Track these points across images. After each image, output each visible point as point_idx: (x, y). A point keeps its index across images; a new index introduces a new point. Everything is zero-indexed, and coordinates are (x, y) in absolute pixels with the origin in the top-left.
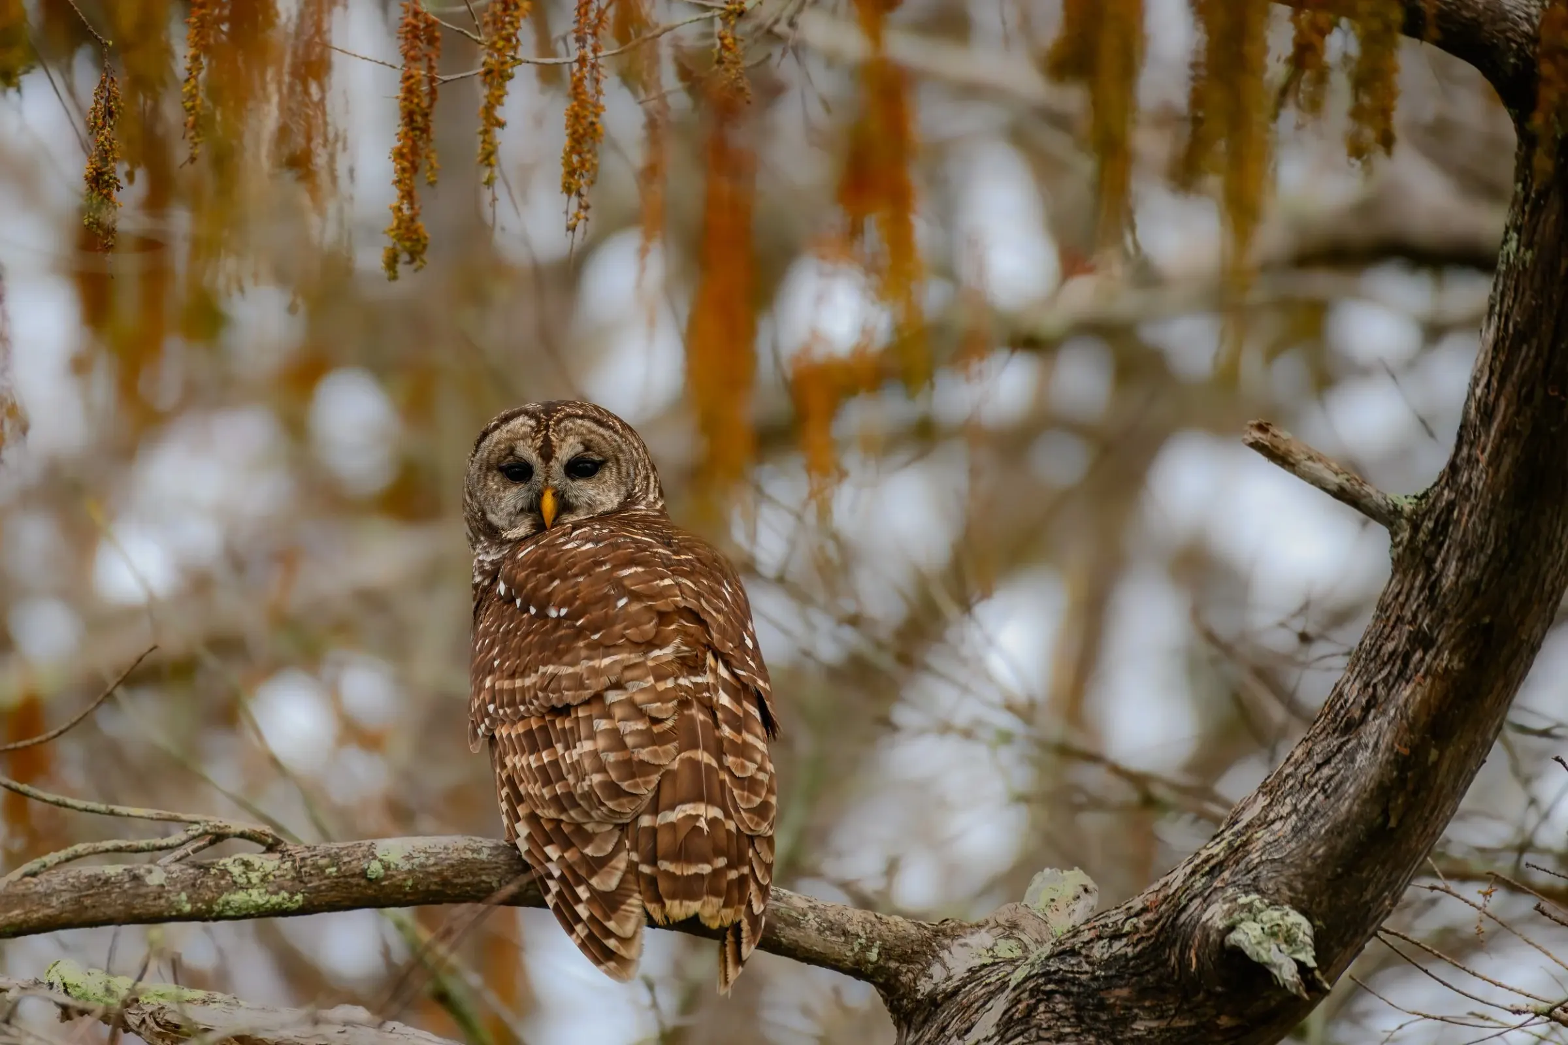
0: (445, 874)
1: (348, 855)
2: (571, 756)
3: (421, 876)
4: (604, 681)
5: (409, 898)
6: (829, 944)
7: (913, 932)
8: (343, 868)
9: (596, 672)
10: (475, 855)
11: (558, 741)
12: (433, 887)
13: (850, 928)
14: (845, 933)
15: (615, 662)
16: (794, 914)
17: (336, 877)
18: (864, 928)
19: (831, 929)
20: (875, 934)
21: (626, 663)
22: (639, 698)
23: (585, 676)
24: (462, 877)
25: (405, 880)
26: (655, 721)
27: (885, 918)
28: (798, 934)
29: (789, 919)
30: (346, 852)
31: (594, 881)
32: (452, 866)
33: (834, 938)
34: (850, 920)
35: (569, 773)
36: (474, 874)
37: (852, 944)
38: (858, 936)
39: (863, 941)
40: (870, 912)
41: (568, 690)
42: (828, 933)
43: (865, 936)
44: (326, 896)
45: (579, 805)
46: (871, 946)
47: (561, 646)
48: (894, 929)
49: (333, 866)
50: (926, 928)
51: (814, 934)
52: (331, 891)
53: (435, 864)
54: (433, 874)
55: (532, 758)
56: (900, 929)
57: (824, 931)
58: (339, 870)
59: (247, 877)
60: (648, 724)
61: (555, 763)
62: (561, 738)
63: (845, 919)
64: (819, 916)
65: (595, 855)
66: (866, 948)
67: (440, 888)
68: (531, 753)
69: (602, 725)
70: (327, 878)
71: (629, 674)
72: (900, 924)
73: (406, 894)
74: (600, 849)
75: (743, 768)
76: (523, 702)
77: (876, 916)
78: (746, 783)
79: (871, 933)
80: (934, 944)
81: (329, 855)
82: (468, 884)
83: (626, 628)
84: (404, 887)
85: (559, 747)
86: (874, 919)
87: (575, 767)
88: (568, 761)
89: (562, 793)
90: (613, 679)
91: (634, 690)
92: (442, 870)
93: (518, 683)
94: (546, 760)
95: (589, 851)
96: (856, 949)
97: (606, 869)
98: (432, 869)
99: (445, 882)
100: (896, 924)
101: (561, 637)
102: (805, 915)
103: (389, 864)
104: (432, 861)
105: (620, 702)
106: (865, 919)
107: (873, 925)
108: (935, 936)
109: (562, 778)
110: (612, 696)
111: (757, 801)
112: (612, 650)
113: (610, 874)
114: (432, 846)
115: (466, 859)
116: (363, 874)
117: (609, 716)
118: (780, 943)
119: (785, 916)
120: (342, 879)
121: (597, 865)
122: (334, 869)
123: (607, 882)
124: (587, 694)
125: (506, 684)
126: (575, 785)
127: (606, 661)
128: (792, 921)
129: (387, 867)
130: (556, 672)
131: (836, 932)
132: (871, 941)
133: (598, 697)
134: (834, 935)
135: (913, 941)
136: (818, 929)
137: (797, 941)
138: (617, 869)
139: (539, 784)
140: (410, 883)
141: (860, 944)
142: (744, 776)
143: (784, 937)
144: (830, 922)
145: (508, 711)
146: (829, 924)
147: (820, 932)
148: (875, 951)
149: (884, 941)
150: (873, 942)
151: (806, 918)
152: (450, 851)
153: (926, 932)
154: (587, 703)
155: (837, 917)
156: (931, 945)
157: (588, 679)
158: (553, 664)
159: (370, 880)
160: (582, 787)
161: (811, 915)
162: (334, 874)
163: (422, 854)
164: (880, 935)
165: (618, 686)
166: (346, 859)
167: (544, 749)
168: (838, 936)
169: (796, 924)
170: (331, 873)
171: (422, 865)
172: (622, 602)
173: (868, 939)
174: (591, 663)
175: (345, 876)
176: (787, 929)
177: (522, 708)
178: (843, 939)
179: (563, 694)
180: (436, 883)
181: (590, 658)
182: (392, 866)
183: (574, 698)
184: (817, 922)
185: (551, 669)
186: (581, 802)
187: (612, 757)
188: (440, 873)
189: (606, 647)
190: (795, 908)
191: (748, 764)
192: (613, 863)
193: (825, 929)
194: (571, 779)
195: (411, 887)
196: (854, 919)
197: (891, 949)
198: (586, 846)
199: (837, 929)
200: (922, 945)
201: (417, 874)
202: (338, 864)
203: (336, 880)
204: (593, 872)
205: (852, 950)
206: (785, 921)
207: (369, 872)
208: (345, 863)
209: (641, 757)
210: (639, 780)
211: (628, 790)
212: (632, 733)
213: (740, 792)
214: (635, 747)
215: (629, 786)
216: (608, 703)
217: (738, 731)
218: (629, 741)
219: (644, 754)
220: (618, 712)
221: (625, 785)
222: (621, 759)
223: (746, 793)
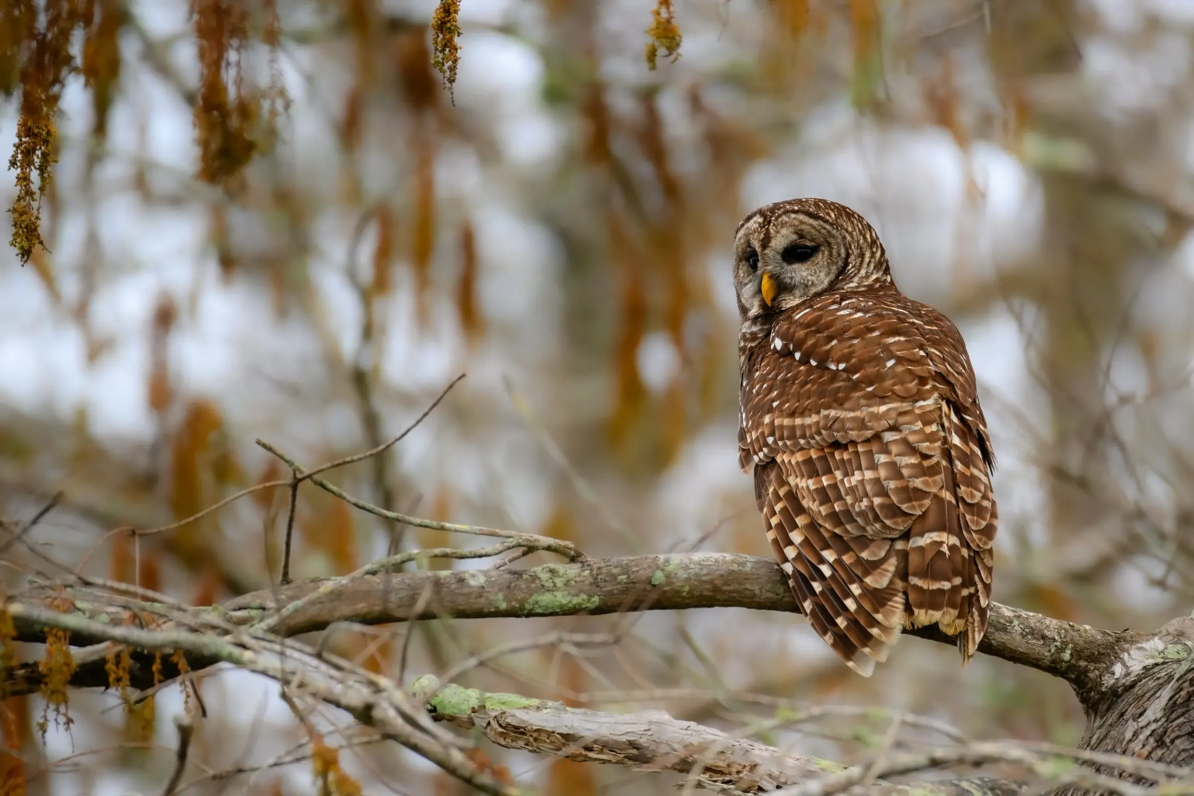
0: (716, 582)
1: (636, 566)
2: (850, 482)
3: (696, 583)
4: (884, 424)
5: (687, 601)
6: (1030, 646)
7: (1099, 637)
8: (632, 576)
9: (877, 417)
10: (741, 568)
11: (838, 468)
12: (706, 593)
13: (1047, 633)
14: (1044, 637)
15: (890, 409)
16: (1002, 621)
17: (626, 583)
18: (1059, 634)
19: (1032, 634)
20: (1068, 639)
21: (901, 410)
22: (912, 439)
23: (867, 419)
24: (730, 585)
25: (683, 586)
26: (926, 457)
27: (1077, 626)
28: (1005, 637)
29: (998, 625)
30: (634, 563)
31: (868, 580)
32: (722, 576)
33: (1034, 641)
34: (1048, 627)
35: (847, 494)
36: (740, 584)
37: (1049, 646)
38: (1054, 640)
39: (1058, 644)
40: (1065, 622)
41: (852, 430)
42: (1030, 637)
43: (1060, 640)
44: (618, 598)
45: (856, 521)
46: (1065, 648)
47: (840, 395)
48: (1084, 635)
49: (623, 574)
50: (1109, 635)
51: (1018, 638)
52: (623, 594)
53: (707, 574)
54: (706, 582)
55: (811, 482)
56: (1089, 635)
57: (1026, 635)
58: (629, 577)
59: (553, 582)
60: (919, 459)
61: (834, 486)
62: (841, 468)
63: (1044, 626)
64: (1022, 624)
65: (870, 559)
66: (1061, 650)
67: (712, 594)
68: (810, 477)
69: (882, 458)
70: (619, 583)
71: (902, 420)
72: (1089, 632)
73: (684, 598)
74: (875, 554)
75: (972, 496)
76: (804, 436)
77: (1070, 625)
78: (975, 509)
79: (1064, 637)
80: (1116, 648)
81: (621, 566)
82: (734, 591)
83: (894, 385)
84: (683, 592)
85: (838, 474)
86: (1068, 627)
87: (852, 490)
88: (847, 485)
89: (840, 511)
90: (891, 422)
91: (907, 432)
92: (714, 579)
93: (798, 421)
94: (825, 484)
95: (864, 555)
96: (1053, 651)
97: (879, 570)
98: (704, 578)
99: (716, 589)
100: (1086, 631)
101: (839, 388)
102: (1011, 622)
103: (670, 574)
104: (705, 571)
105: (894, 441)
106: (1060, 626)
107: (1066, 631)
108: (1117, 641)
109: (840, 498)
110: (889, 436)
111: (984, 523)
112: (887, 400)
113: (882, 575)
114: (706, 559)
115: (733, 571)
116: (649, 581)
117: (887, 452)
118: (991, 645)
119: (995, 623)
120: (631, 585)
121: (872, 567)
122: (625, 577)
123: (878, 581)
124: (869, 434)
125: (787, 422)
126: (853, 505)
127: (883, 408)
128: (1001, 626)
129: (668, 576)
130: (838, 415)
131: (1036, 636)
132: (1065, 644)
133: (877, 437)
134: (1035, 638)
135: (1099, 645)
136: (1021, 634)
137: (1004, 643)
138: (887, 571)
139: (817, 503)
140: (687, 589)
141: (1056, 646)
142: (973, 502)
143: (994, 639)
144: (1032, 628)
145: (788, 443)
146: (1031, 630)
147: (1024, 636)
148: (1068, 652)
149: (1076, 645)
150: (1066, 645)
151: (1012, 625)
152: (720, 564)
153: (1109, 638)
154: (867, 441)
155: (1038, 624)
156: (1114, 648)
157: (869, 422)
158: (835, 409)
159: (654, 586)
160: (860, 507)
161: (1016, 622)
162: (625, 581)
163: (697, 566)
164: (1072, 640)
165: (894, 428)
166: (635, 569)
167: (824, 475)
168: (1038, 639)
169: (1004, 629)
170: (622, 580)
171: (696, 575)
172: (890, 363)
173: (1062, 642)
174: (871, 410)
175: (633, 583)
176: (997, 633)
177: (802, 441)
178: (1042, 642)
179: (848, 434)
180: (708, 590)
181: (869, 406)
182: (673, 575)
183: (858, 436)
184: (1021, 628)
185: (833, 413)
186: (858, 519)
187: (892, 485)
188: (711, 582)
189: (883, 399)
190: (1004, 617)
191: (975, 492)
192: (885, 566)
193: (1028, 634)
194: (849, 500)
195: (688, 593)
196: (1051, 627)
197: (1081, 651)
198: (863, 550)
199: (1038, 634)
200: (1106, 648)
201: (692, 581)
202: (627, 573)
203: (626, 586)
204: (867, 573)
205: (1050, 651)
206: (995, 626)
207: (653, 580)
208: (633, 572)
209: (915, 485)
210: (915, 503)
211: (906, 511)
212: (908, 466)
213: (971, 517)
214: (910, 477)
215: (907, 508)
216: (885, 441)
217: (967, 466)
218: (906, 472)
219: (918, 483)
220: (894, 449)
221: (904, 507)
222: (899, 486)
223: (975, 518)
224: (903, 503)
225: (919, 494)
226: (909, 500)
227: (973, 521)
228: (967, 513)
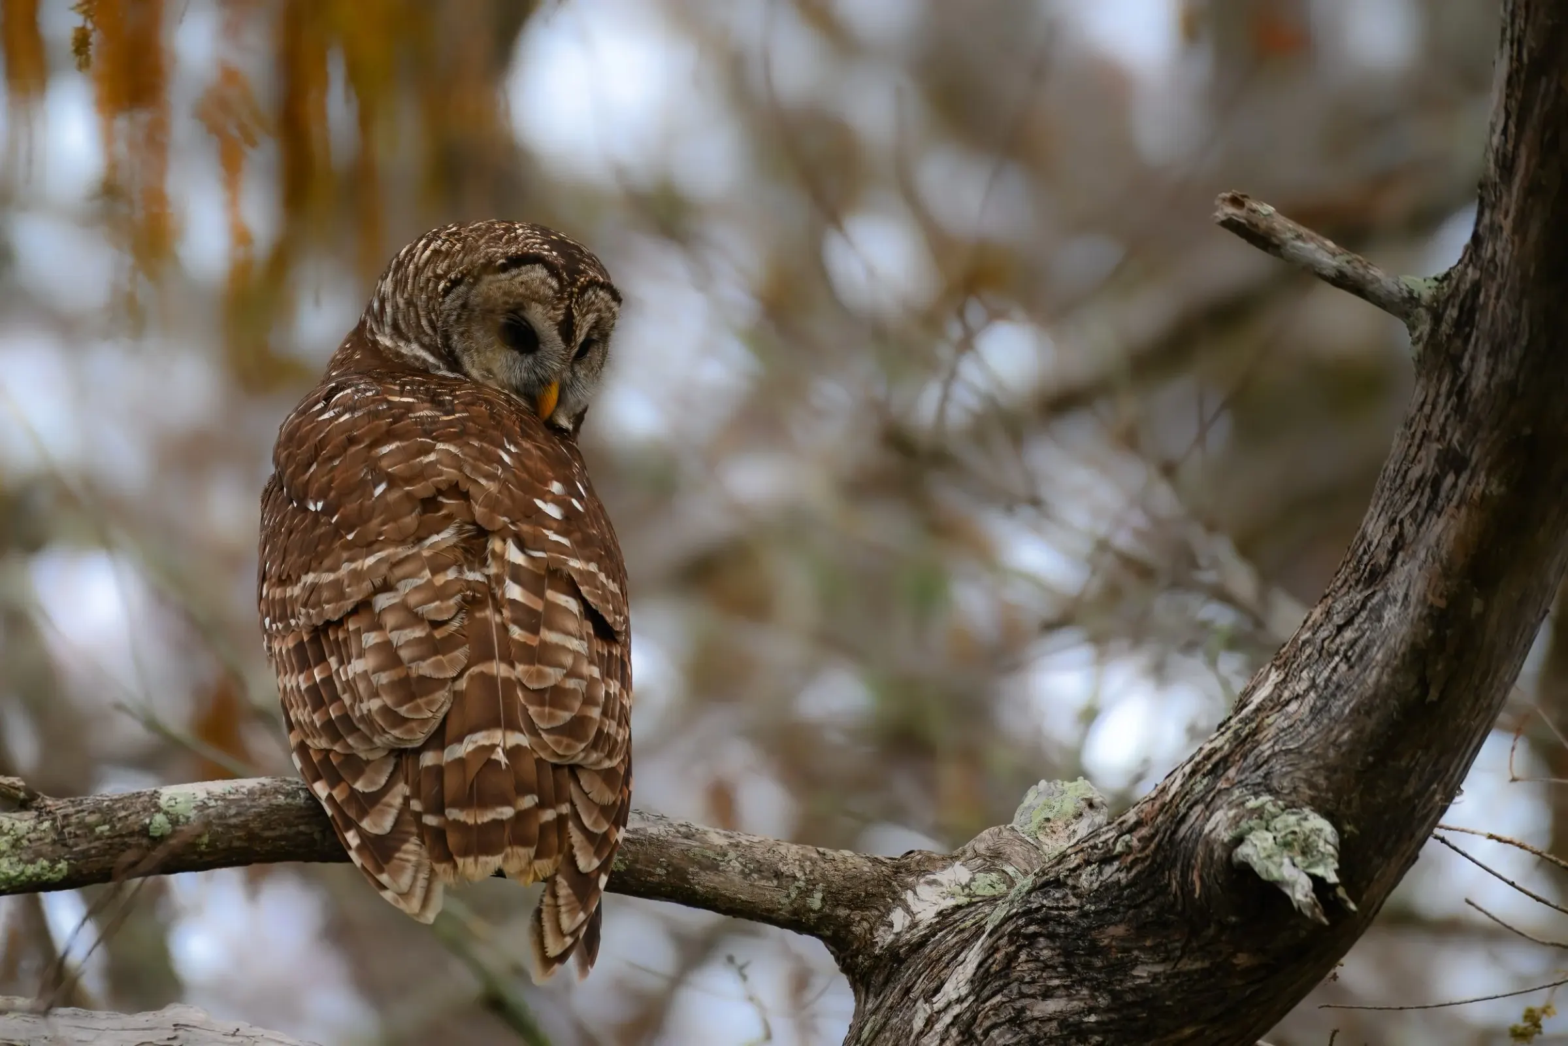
0: (251, 825)
1: (123, 808)
2: (346, 673)
3: (220, 829)
4: (367, 586)
5: (206, 859)
6: (757, 890)
7: (866, 869)
8: (119, 826)
9: (357, 576)
10: (289, 800)
11: (332, 654)
12: (236, 844)
13: (784, 869)
14: (778, 875)
15: (378, 561)
16: (710, 853)
17: (109, 837)
18: (802, 868)
19: (759, 871)
20: (817, 875)
21: (395, 560)
22: (413, 600)
23: (346, 582)
24: (274, 829)
25: (199, 836)
26: (436, 624)
27: (830, 853)
28: (717, 879)
29: (704, 860)
30: (120, 805)
31: (365, 824)
32: (260, 815)
33: (763, 883)
34: (784, 858)
35: (344, 692)
36: (288, 825)
37: (787, 889)
38: (795, 878)
39: (801, 884)
40: (810, 847)
41: (328, 602)
42: (755, 876)
43: (803, 878)
44: (98, 861)
45: (359, 730)
46: (812, 890)
47: (322, 547)
48: (841, 866)
49: (104, 823)
50: (883, 863)
51: (738, 879)
52: (103, 855)
53: (238, 814)
54: (235, 826)
56: (850, 866)
57: (749, 874)
58: (113, 827)
60: (427, 630)
61: (328, 681)
62: (336, 652)
63: (778, 857)
64: (742, 856)
65: (366, 791)
66: (806, 893)
67: (246, 844)
69: (369, 639)
70: (98, 838)
71: (397, 573)
72: (850, 860)
73: (201, 854)
74: (372, 782)
75: (543, 676)
76: (293, 616)
77: (818, 852)
78: (547, 696)
79: (811, 872)
80: (894, 883)
81: (100, 810)
82: (283, 837)
83: (383, 524)
84: (199, 845)
85: (333, 661)
86: (815, 855)
87: (350, 686)
88: (344, 679)
89: (337, 717)
90: (380, 581)
91: (407, 591)
92: (247, 821)
93: (289, 591)
94: (320, 678)
95: (359, 786)
96: (793, 895)
97: (379, 807)
98: (233, 821)
99: (252, 836)
100: (844, 860)
102: (725, 855)
103: (178, 817)
104: (233, 810)
105: (388, 608)
106: (803, 855)
107: (814, 862)
108: (896, 873)
109: (336, 698)
110: (382, 601)
112: (376, 547)
113: (383, 813)
114: (233, 791)
115: (278, 805)
116: (144, 831)
117: (377, 626)
118: (695, 892)
119: (699, 858)
120: (117, 840)
122: (107, 827)
123: (380, 823)
124: (349, 604)
125: (278, 593)
126: (352, 706)
127: (370, 561)
128: (709, 863)
129: (174, 821)
130: (317, 579)
131: (765, 874)
132: (812, 883)
133: (367, 603)
134: (763, 878)
135: (866, 881)
136: (742, 872)
137: (715, 888)
138: (390, 806)
140: (205, 839)
141: (798, 888)
142: (545, 687)
143: (699, 884)
144: (758, 862)
146: (758, 865)
147: (745, 875)
148: (818, 896)
149: (829, 883)
150: (814, 885)
151: (727, 859)
152: (257, 796)
153: (883, 868)
154: (353, 613)
155: (767, 855)
156: (890, 884)
157: (349, 586)
158: (314, 571)
159: (154, 839)
160: (361, 710)
161: (732, 854)
162: (107, 834)
163: (219, 803)
164: (823, 875)
165: (386, 588)
166: (123, 814)
167: (316, 665)
168: (768, 879)
169: (714, 867)
170: (102, 832)
171: (219, 816)
172: (380, 489)
173: (807, 881)
174: (353, 566)
175: (120, 835)
176: (703, 874)
177: (293, 622)
178: (775, 882)
179: (324, 610)
180: (240, 838)
181: (351, 560)
182: (182, 819)
183: (335, 611)
184: (741, 863)
185: (311, 578)
186: (361, 726)
187: (385, 677)
188: (244, 825)
189: (369, 546)
190: (712, 847)
191: (549, 670)
192: (386, 799)
193: (752, 871)
194: (347, 699)
195: (208, 845)
196: (789, 857)
197: (839, 892)
198: (356, 779)
199: (768, 870)
200: (879, 886)
201: (215, 828)
202: (111, 820)
203: (109, 841)
204: (363, 813)
205: (788, 896)
206: (699, 863)
207: (151, 828)
208: (120, 819)
209: (421, 672)
210: (421, 701)
211: (406, 715)
212: (408, 643)
213: (538, 709)
214: (413, 660)
215: (408, 710)
216: (377, 610)
217: (535, 631)
218: (404, 654)
219: (425, 668)
220: (390, 620)
221: (403, 711)
222: (396, 678)
223: (547, 709)
224: (400, 704)
225: (427, 685)
226: (410, 697)
227: (541, 716)
228: (532, 704)
